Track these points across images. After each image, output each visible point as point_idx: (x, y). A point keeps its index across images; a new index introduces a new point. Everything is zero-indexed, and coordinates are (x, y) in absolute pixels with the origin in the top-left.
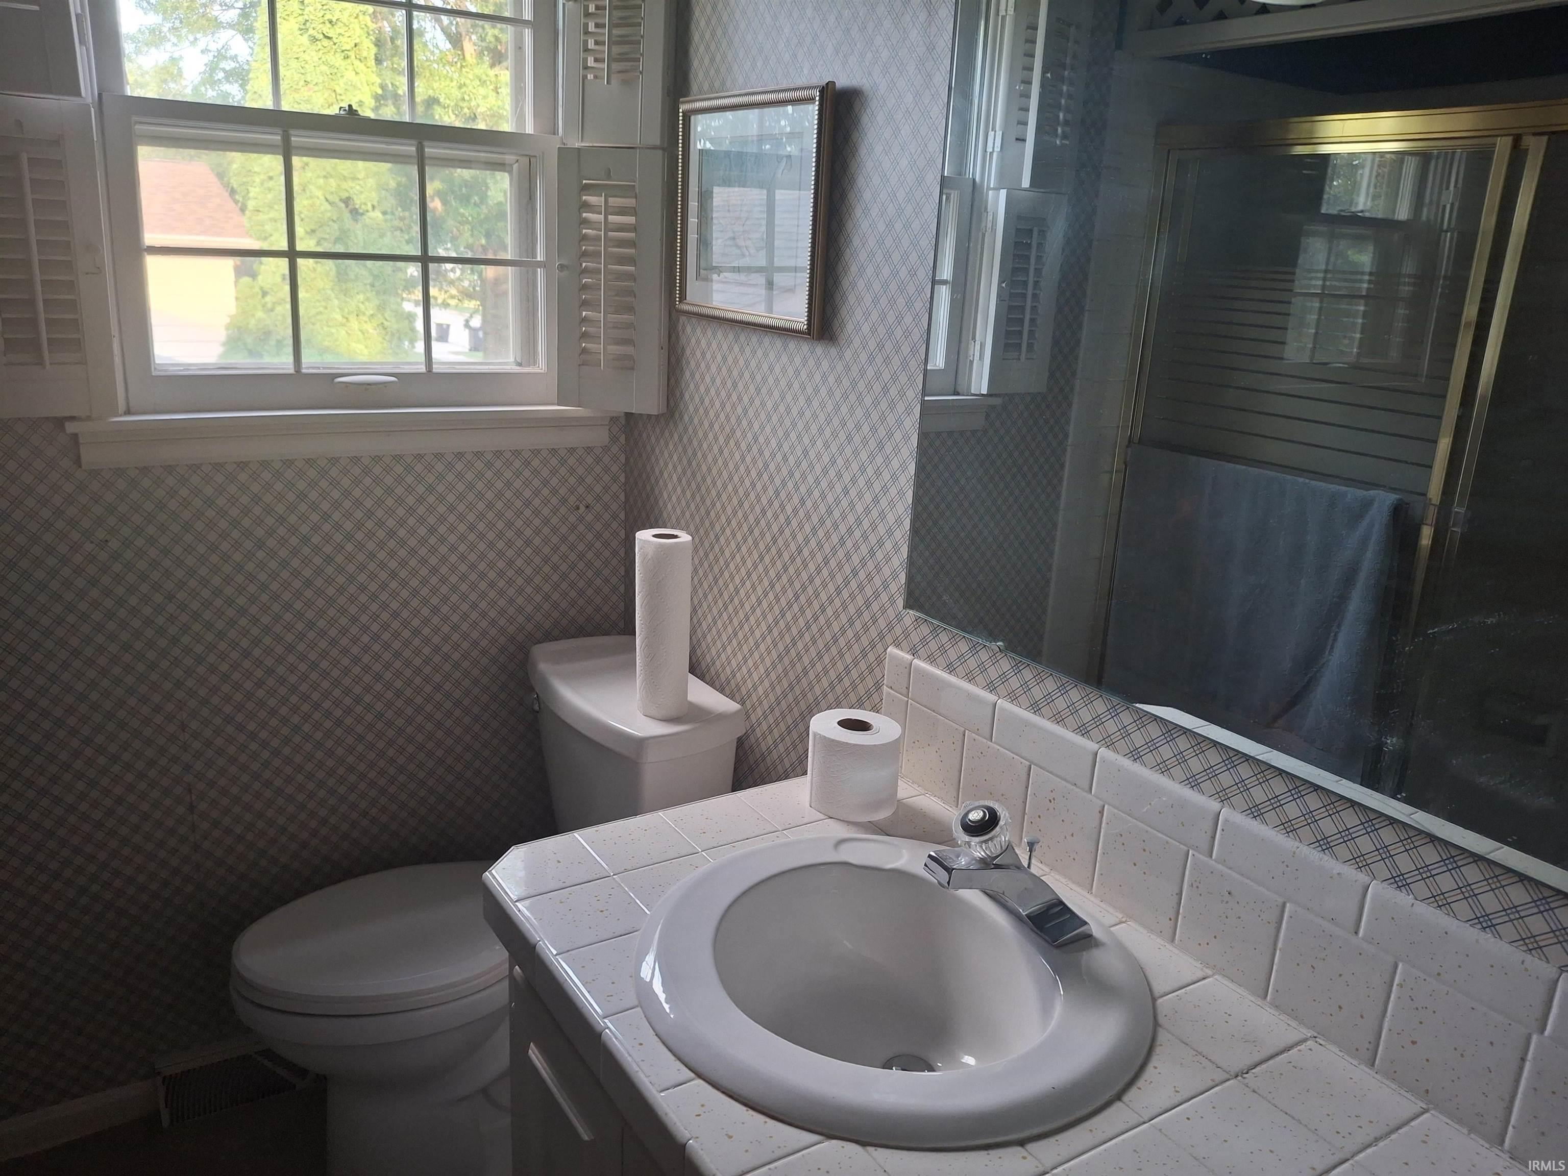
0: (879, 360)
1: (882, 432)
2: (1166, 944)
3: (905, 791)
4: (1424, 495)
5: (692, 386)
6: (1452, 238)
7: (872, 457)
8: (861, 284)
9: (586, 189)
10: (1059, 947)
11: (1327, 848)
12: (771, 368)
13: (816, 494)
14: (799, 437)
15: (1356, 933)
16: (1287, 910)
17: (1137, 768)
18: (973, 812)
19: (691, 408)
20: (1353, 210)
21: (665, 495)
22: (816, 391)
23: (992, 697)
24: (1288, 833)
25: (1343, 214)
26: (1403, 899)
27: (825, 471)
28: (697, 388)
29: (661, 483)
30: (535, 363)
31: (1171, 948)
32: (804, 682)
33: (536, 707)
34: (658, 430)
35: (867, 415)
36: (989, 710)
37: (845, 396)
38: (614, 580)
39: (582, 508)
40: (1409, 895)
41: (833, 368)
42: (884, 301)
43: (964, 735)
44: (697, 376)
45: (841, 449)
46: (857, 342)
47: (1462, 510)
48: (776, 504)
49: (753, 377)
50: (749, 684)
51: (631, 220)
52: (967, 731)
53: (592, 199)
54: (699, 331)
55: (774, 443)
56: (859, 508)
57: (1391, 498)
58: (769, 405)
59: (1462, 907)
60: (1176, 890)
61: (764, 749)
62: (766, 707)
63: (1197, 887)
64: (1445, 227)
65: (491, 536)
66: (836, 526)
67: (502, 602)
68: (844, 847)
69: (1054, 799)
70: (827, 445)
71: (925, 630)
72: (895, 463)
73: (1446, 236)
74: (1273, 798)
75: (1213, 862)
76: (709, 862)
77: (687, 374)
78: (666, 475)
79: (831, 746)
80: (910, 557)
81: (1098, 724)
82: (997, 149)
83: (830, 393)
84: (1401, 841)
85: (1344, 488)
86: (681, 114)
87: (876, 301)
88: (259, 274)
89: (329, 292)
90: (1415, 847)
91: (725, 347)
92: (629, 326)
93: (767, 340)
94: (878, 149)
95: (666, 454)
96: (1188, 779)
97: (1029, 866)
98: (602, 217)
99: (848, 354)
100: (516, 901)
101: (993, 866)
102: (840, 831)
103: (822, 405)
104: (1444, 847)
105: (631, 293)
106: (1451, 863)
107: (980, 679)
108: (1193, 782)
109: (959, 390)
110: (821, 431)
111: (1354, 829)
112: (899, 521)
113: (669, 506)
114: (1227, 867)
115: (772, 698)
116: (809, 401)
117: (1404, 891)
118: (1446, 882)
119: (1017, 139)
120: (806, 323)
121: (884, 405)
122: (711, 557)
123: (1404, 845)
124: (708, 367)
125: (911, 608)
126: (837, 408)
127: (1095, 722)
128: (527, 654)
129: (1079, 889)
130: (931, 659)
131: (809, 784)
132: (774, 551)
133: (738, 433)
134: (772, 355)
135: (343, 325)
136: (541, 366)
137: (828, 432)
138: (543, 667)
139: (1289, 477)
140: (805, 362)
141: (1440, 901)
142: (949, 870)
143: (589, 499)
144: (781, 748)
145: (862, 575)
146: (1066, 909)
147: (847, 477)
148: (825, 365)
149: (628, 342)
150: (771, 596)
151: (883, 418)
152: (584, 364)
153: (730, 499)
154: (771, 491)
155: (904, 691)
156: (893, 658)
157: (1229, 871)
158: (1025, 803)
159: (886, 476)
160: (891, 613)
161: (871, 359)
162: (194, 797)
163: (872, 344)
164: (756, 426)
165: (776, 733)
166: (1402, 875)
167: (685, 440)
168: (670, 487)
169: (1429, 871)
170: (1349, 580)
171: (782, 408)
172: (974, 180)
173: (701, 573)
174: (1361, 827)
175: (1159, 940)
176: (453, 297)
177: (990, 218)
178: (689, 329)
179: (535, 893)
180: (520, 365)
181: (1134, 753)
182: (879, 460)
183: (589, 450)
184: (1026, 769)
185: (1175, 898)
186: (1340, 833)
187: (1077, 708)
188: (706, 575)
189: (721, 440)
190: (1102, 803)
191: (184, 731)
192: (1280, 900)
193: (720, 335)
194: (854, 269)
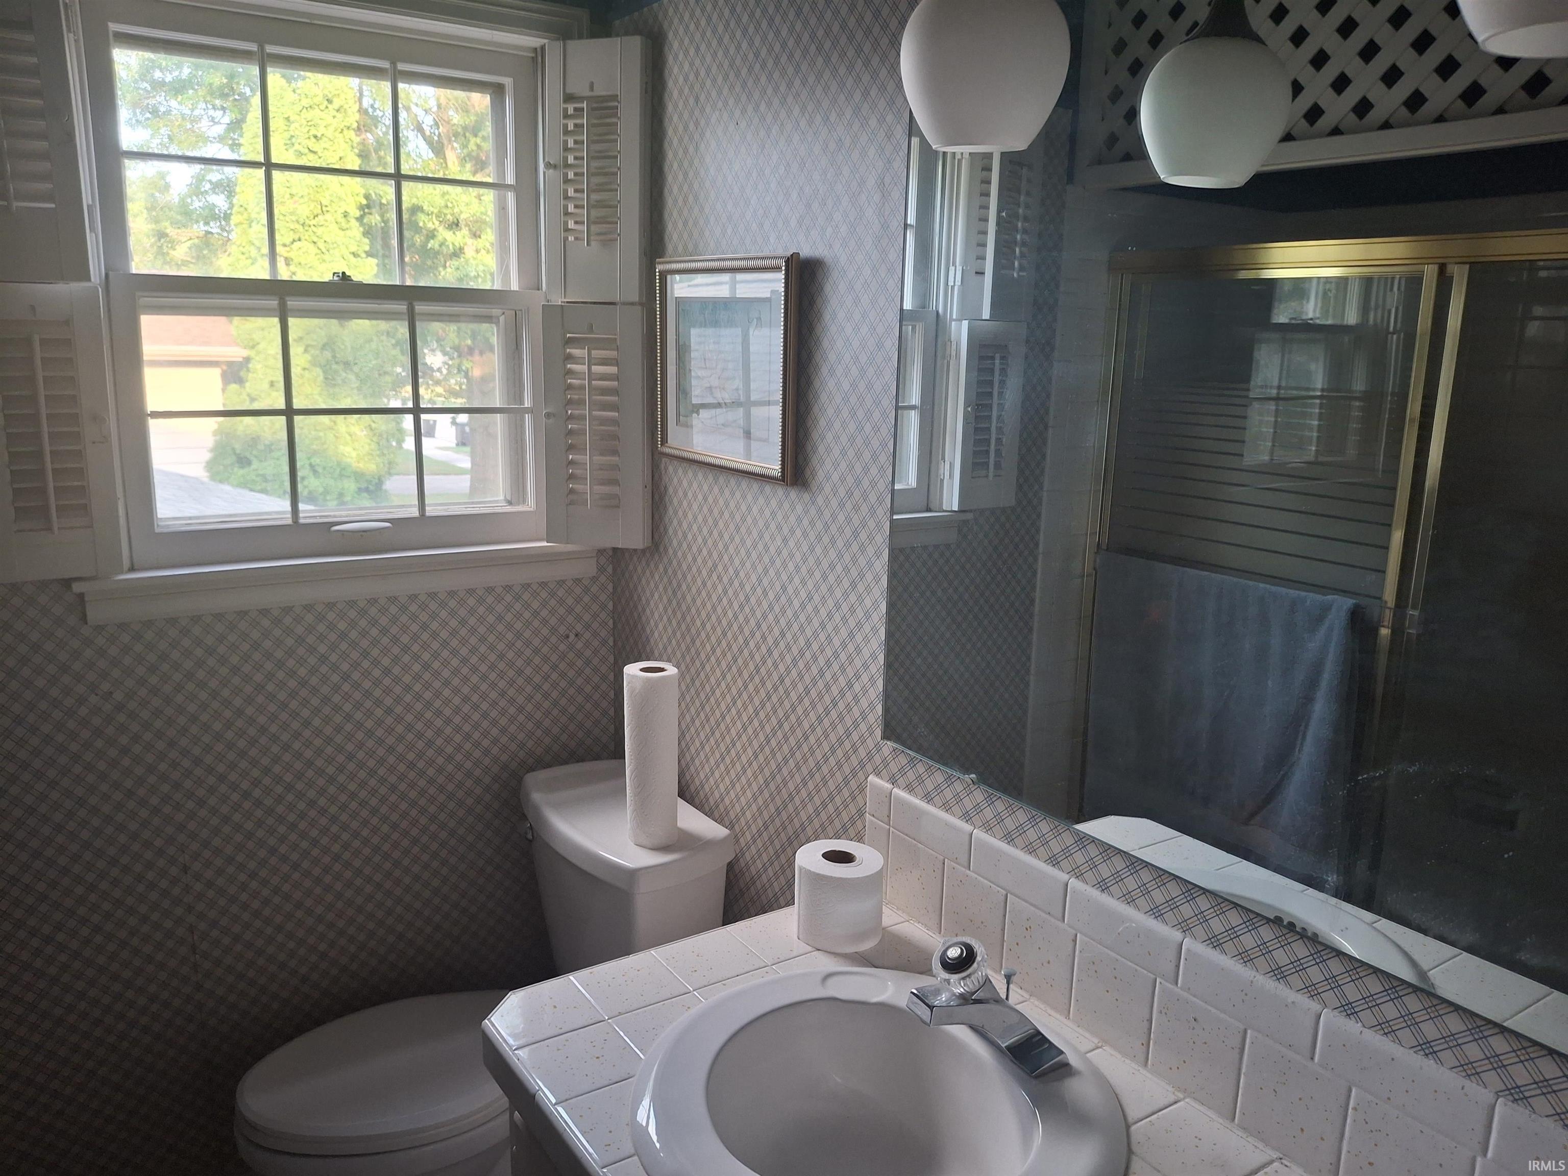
0: (849, 506)
1: (854, 573)
2: (1140, 1068)
3: (891, 918)
4: (1380, 598)
5: (675, 522)
6: (1398, 339)
7: (846, 595)
8: (829, 437)
9: (569, 342)
10: (1036, 1077)
11: (1282, 978)
12: (749, 509)
13: (795, 627)
14: (778, 574)
15: (1312, 1059)
16: (1248, 1035)
17: (1105, 899)
18: (951, 949)
19: (675, 543)
20: (1304, 317)
21: (652, 623)
22: (792, 531)
23: (968, 827)
24: (1245, 962)
25: (1293, 322)
26: (1352, 1026)
27: (803, 606)
28: (680, 524)
29: (648, 611)
30: (524, 501)
31: (1144, 1072)
32: (790, 808)
33: (530, 836)
34: (644, 563)
35: (840, 556)
36: (967, 838)
37: (819, 538)
38: (604, 704)
39: (572, 637)
40: (1358, 1023)
41: (807, 512)
42: (851, 453)
43: (944, 864)
44: (680, 513)
45: (817, 587)
46: (827, 489)
47: (1416, 613)
48: (758, 635)
49: (732, 516)
50: (738, 808)
51: (613, 370)
52: (946, 860)
53: (576, 352)
54: (680, 471)
55: (754, 578)
56: (836, 642)
57: (1348, 603)
58: (749, 543)
59: (1405, 1034)
60: (1147, 1017)
61: (754, 873)
62: (755, 831)
63: (1166, 1014)
64: (1391, 329)
65: (483, 668)
66: (815, 658)
67: (495, 732)
68: (831, 981)
69: (1030, 927)
70: (803, 582)
71: (903, 760)
72: (868, 602)
73: (1392, 338)
74: (1230, 929)
75: (1179, 990)
76: (702, 1002)
77: (671, 511)
78: (652, 603)
79: (817, 879)
80: (885, 690)
81: (1067, 855)
82: (958, 282)
83: (805, 534)
84: (1348, 972)
85: (1303, 594)
86: (657, 274)
87: (844, 453)
88: (247, 381)
89: (317, 397)
90: (1361, 978)
91: (705, 487)
92: (615, 467)
93: (744, 483)
94: (841, 315)
95: (652, 585)
96: (1152, 910)
97: (1007, 998)
98: (586, 367)
99: (820, 500)
100: (516, 1049)
101: (972, 1002)
102: (827, 964)
103: (798, 545)
104: (1387, 979)
105: (615, 437)
106: (1393, 993)
107: (956, 809)
108: (1156, 912)
109: (932, 506)
110: (797, 569)
111: (1305, 960)
112: (873, 656)
113: (656, 634)
114: (1191, 994)
115: (760, 822)
116: (785, 540)
117: (1353, 1019)
118: (1390, 1011)
119: (976, 273)
120: (780, 470)
121: (855, 547)
122: (697, 683)
123: (1350, 976)
124: (690, 506)
125: (888, 739)
126: (812, 549)
127: (1065, 854)
128: (520, 780)
129: (1058, 1016)
130: (909, 788)
131: (796, 917)
132: (757, 679)
133: (720, 568)
134: (749, 497)
135: (331, 428)
136: (530, 504)
137: (804, 570)
138: (537, 797)
139: (1251, 583)
140: (780, 505)
141: (1385, 1028)
142: (931, 1007)
143: (579, 627)
144: (770, 872)
145: (841, 705)
146: (1045, 1039)
147: (823, 613)
148: (799, 508)
149: (614, 482)
150: (756, 723)
151: (854, 560)
152: (571, 503)
153: (714, 629)
154: (753, 623)
155: (886, 819)
156: (874, 786)
157: (1195, 999)
158: (1003, 930)
159: (860, 613)
160: (870, 743)
161: (842, 505)
162: (196, 937)
163: (842, 492)
164: (737, 562)
165: (765, 857)
166: (1351, 1004)
167: (670, 571)
168: (656, 615)
169: (1374, 1000)
170: (1313, 683)
171: (760, 547)
172: (937, 312)
173: (688, 698)
174: (1311, 958)
175: (1133, 1065)
176: (439, 395)
177: (954, 347)
178: (671, 469)
179: (533, 1040)
180: (510, 503)
181: (1101, 884)
182: (853, 598)
183: (577, 581)
184: (1003, 898)
185: (1146, 1024)
186: (1292, 963)
187: (1048, 840)
188: (692, 701)
189: (704, 573)
190: (1074, 932)
191: (186, 873)
192: (1242, 1027)
193: (700, 476)
194: (822, 423)
